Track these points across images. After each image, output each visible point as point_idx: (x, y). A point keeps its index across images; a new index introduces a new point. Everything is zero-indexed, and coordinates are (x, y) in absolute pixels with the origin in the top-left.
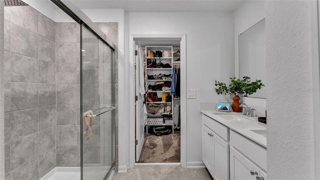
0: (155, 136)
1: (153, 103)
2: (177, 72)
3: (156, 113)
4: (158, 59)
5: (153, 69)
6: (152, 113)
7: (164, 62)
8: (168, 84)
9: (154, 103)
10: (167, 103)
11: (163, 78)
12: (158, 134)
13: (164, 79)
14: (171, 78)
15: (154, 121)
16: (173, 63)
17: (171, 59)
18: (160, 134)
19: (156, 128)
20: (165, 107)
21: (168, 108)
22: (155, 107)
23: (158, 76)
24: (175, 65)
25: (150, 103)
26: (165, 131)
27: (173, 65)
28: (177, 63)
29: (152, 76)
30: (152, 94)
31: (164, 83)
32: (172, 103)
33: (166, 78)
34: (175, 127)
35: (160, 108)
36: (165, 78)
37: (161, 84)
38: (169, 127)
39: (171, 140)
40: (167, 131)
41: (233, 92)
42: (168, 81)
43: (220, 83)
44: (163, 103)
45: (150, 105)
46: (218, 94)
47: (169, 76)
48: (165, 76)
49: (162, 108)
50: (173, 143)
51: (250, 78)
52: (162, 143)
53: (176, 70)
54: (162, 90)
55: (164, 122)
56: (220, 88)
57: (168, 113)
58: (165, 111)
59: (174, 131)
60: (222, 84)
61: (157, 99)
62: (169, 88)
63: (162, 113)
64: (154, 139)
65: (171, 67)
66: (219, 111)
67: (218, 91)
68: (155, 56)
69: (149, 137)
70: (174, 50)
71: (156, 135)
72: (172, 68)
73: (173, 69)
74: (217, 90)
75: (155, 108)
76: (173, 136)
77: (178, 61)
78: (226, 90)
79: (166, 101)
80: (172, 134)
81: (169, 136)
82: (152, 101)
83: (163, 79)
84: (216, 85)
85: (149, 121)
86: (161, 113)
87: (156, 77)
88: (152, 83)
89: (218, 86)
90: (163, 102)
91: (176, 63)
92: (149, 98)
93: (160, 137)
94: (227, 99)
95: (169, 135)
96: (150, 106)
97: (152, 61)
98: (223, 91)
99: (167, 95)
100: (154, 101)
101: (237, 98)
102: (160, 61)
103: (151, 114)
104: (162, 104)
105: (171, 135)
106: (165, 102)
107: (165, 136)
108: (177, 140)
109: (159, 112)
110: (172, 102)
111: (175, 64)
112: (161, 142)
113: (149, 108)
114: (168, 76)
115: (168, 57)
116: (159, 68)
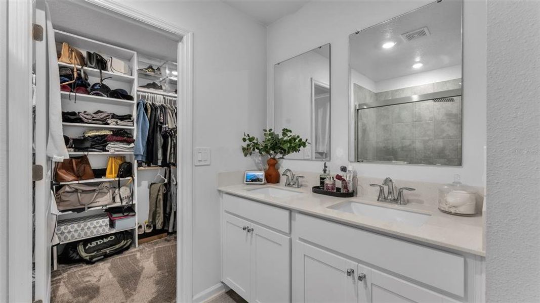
0: (85, 266)
1: (77, 182)
2: (149, 111)
3: (89, 208)
4: (93, 75)
5: (77, 94)
6: (73, 210)
7: (113, 85)
8: (123, 136)
9: (81, 182)
10: (120, 179)
11: (109, 121)
12: (94, 260)
13: (113, 124)
14: (131, 124)
15: (82, 229)
16: (138, 91)
17: (134, 79)
18: (103, 257)
19: (89, 245)
20: (114, 189)
21: (124, 191)
22: (84, 191)
23: (94, 115)
24: (144, 97)
25: (68, 185)
26: (117, 246)
27: (138, 96)
28: (148, 93)
29: (74, 114)
30: (74, 161)
31: (111, 133)
32: (133, 180)
33: (119, 122)
34: (141, 230)
35: (102, 193)
36: (117, 123)
37: (105, 136)
38: (127, 234)
39: (136, 261)
40: (122, 243)
41: (268, 152)
42: (122, 129)
43: (251, 137)
44: (109, 182)
45: (67, 189)
46: (246, 155)
47: (128, 117)
48: (114, 116)
49: (106, 193)
50: (143, 268)
51: (291, 131)
52: (114, 276)
53: (146, 107)
54: (108, 151)
55: (112, 225)
56: (248, 145)
57: (124, 203)
58: (114, 198)
59: (139, 239)
60: (253, 138)
61: (91, 172)
62: (128, 147)
63: (106, 205)
64: (83, 275)
65: (131, 98)
66: (248, 184)
67: (246, 151)
68: (83, 64)
69: (65, 275)
70: (139, 63)
71: (90, 262)
72: (135, 102)
73: (138, 104)
74: (244, 149)
75: (83, 195)
76: (138, 251)
77: (148, 88)
78: (258, 148)
79: (119, 176)
80: (135, 247)
81: (126, 254)
82: (73, 178)
83: (108, 124)
84: (244, 140)
85: (62, 233)
86: (103, 206)
87: (88, 117)
88: (76, 131)
89: (248, 142)
90: (110, 177)
91: (145, 92)
92: (64, 171)
93: (101, 264)
94: (257, 164)
95: (127, 252)
96: (68, 192)
97: (76, 75)
98: (254, 150)
99: (120, 162)
100: (79, 177)
101: (273, 161)
102: (102, 80)
103: (70, 212)
104: (107, 185)
105: (132, 250)
106: (117, 179)
107: (117, 258)
108: (152, 258)
109: (98, 204)
110: (136, 178)
111: (141, 93)
112: (111, 276)
113: (64, 198)
114: (122, 118)
115: (124, 74)
116: (97, 94)
